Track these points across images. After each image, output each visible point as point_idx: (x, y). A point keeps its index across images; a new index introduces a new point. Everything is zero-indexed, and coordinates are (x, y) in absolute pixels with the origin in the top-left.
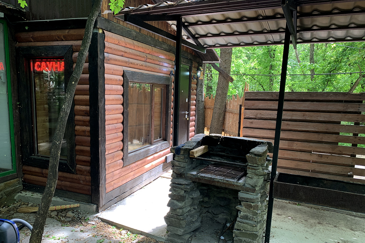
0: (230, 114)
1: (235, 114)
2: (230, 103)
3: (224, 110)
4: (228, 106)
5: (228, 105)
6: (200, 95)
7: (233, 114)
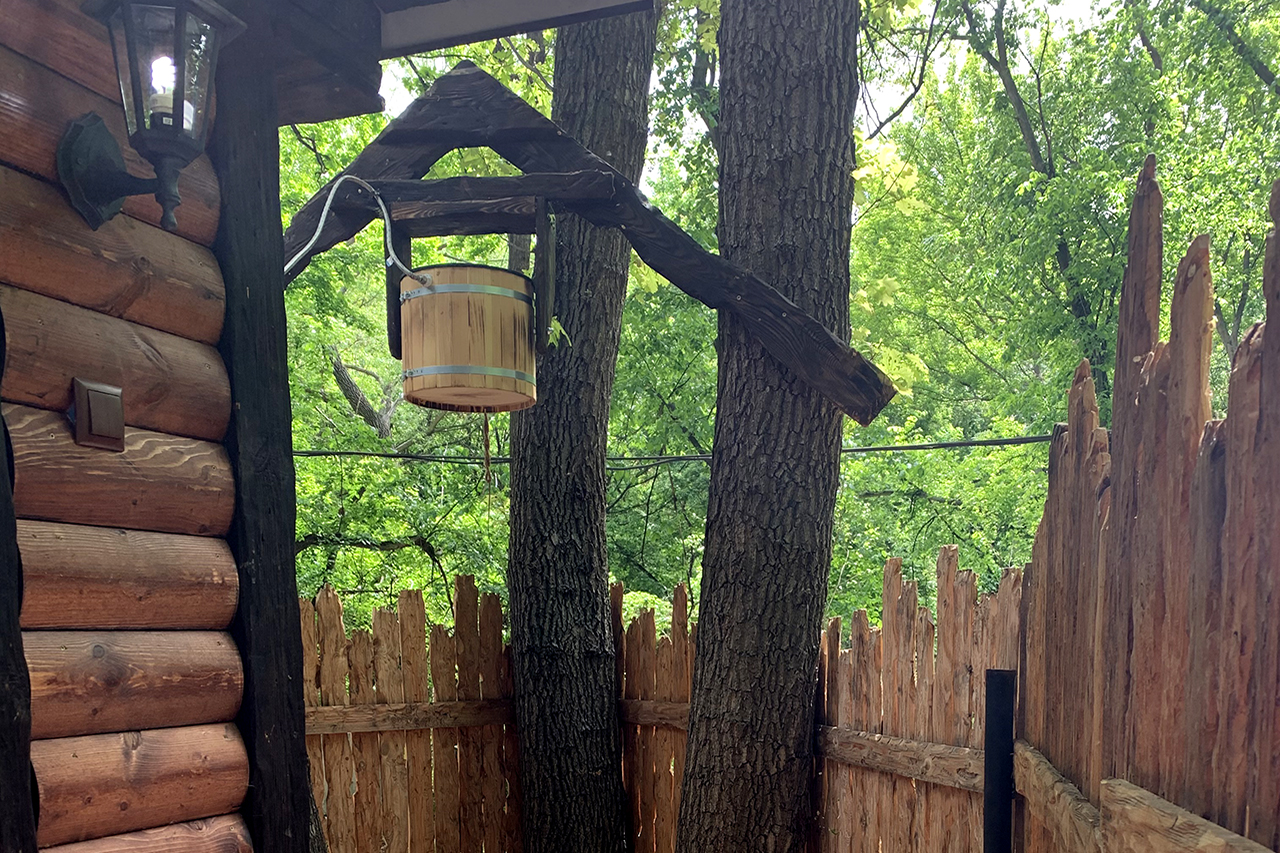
0: (872, 781)
1: (928, 787)
2: (862, 664)
3: (800, 744)
4: (844, 696)
5: (843, 681)
6: (569, 595)
7: (904, 791)
